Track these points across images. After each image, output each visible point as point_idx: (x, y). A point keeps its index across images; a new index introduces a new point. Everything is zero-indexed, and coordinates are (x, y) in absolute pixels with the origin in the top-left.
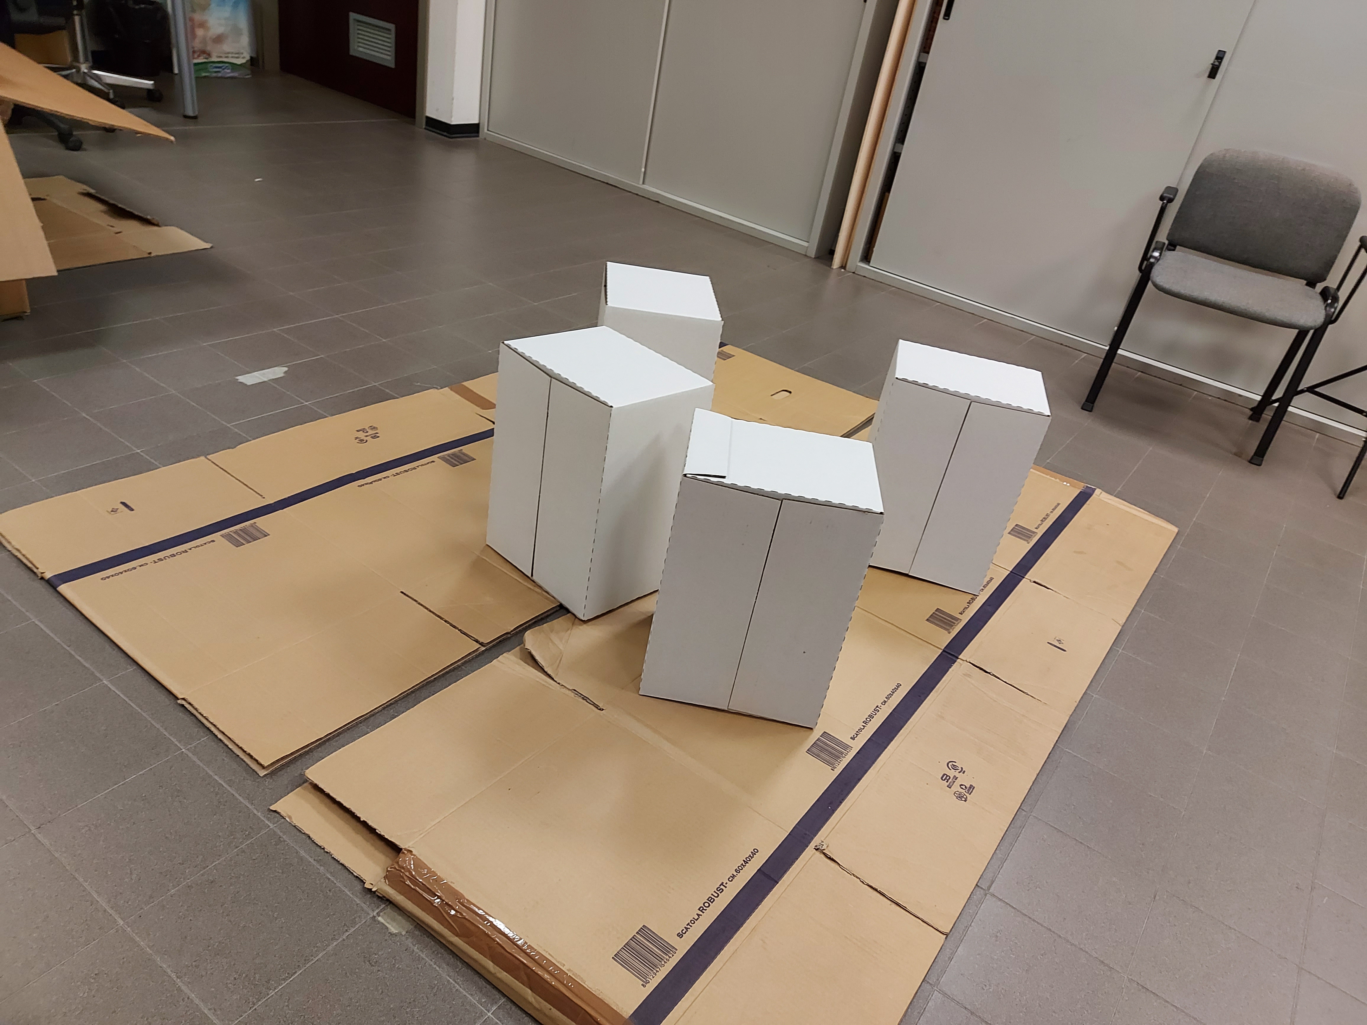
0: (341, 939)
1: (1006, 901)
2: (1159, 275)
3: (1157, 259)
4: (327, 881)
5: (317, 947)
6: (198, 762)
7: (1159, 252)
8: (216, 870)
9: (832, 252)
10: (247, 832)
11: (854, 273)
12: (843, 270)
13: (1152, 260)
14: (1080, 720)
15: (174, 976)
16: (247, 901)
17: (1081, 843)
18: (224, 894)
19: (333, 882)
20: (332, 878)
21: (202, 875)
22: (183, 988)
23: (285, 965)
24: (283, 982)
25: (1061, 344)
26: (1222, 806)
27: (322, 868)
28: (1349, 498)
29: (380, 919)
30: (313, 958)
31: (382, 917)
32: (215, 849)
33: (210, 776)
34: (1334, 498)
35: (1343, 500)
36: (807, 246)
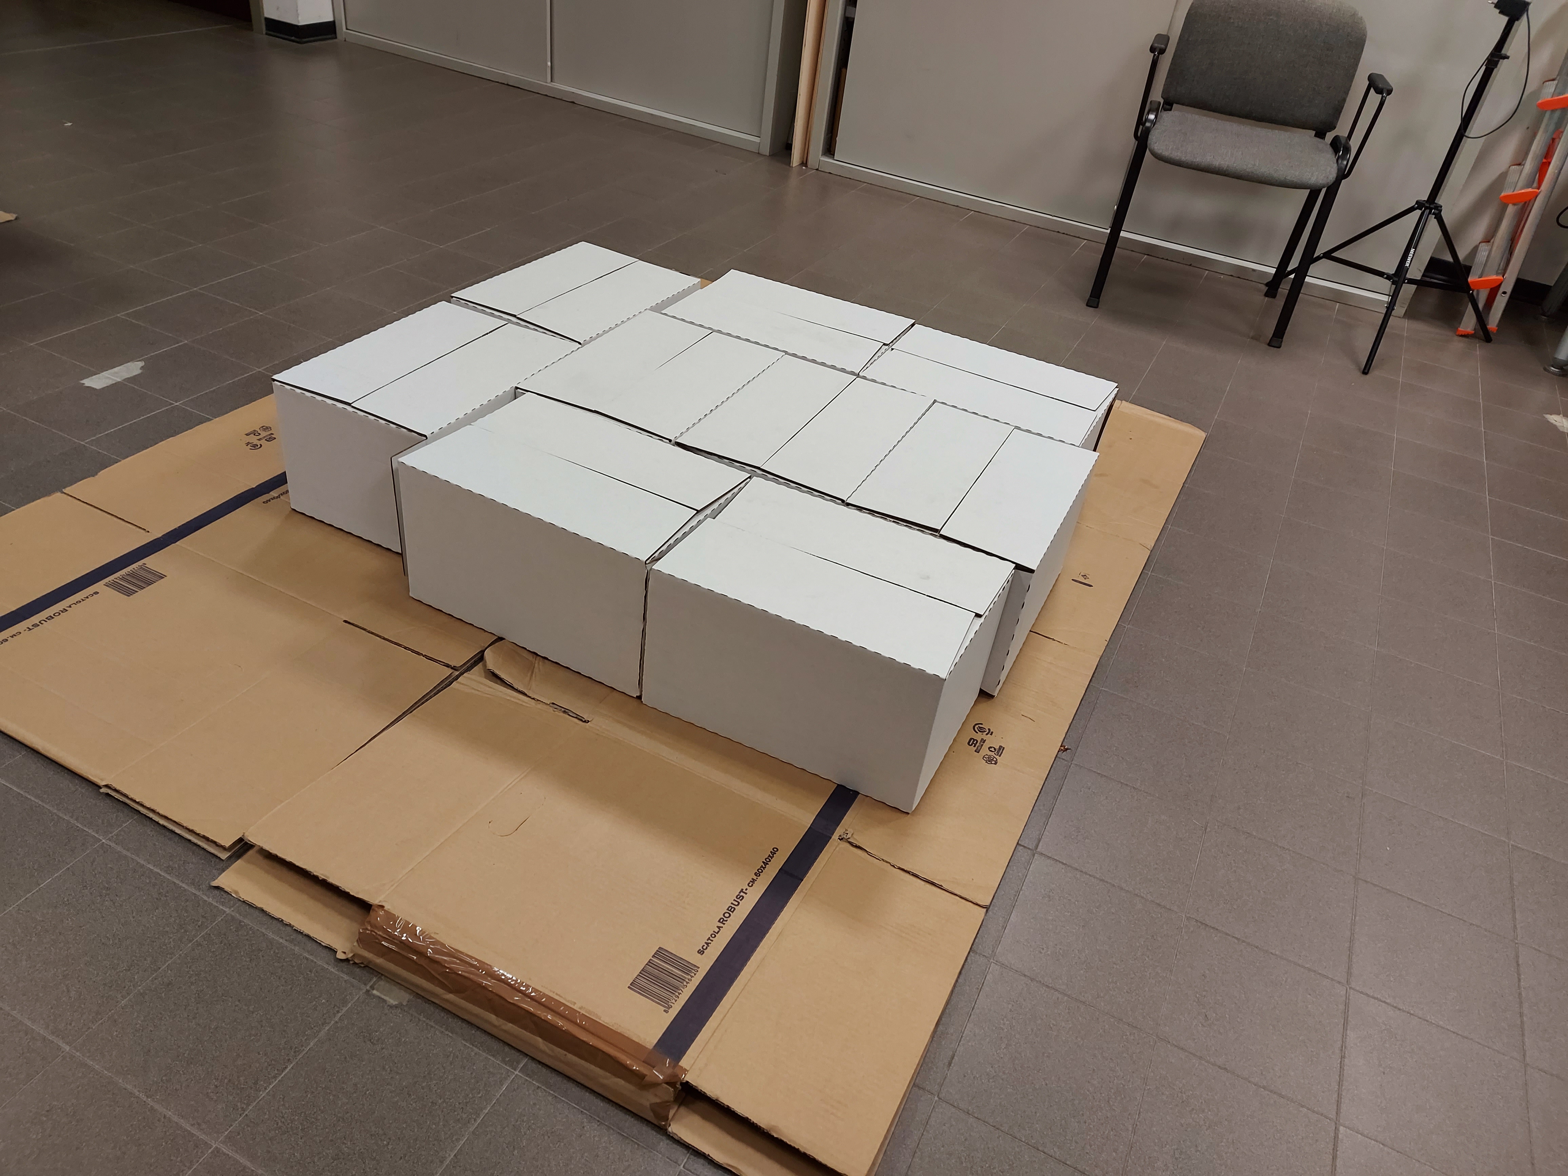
0: (333, 1022)
1: (1055, 858)
2: (1159, 142)
3: (1154, 123)
4: (306, 962)
5: (307, 1035)
6: (125, 852)
7: (1155, 113)
8: (171, 971)
9: (789, 147)
10: (200, 922)
11: (817, 170)
12: (804, 168)
13: (1148, 124)
14: (1114, 655)
15: (142, 1096)
16: (215, 999)
17: (1127, 785)
18: (186, 996)
19: (312, 961)
20: (311, 957)
21: (155, 979)
22: (157, 1106)
23: (273, 1062)
24: (273, 1080)
25: (1058, 232)
26: (1266, 724)
27: (297, 948)
28: (1374, 373)
29: (375, 992)
30: (304, 1048)
31: (377, 990)
32: (164, 947)
33: (142, 866)
34: (1359, 374)
35: (1368, 376)
36: (759, 142)
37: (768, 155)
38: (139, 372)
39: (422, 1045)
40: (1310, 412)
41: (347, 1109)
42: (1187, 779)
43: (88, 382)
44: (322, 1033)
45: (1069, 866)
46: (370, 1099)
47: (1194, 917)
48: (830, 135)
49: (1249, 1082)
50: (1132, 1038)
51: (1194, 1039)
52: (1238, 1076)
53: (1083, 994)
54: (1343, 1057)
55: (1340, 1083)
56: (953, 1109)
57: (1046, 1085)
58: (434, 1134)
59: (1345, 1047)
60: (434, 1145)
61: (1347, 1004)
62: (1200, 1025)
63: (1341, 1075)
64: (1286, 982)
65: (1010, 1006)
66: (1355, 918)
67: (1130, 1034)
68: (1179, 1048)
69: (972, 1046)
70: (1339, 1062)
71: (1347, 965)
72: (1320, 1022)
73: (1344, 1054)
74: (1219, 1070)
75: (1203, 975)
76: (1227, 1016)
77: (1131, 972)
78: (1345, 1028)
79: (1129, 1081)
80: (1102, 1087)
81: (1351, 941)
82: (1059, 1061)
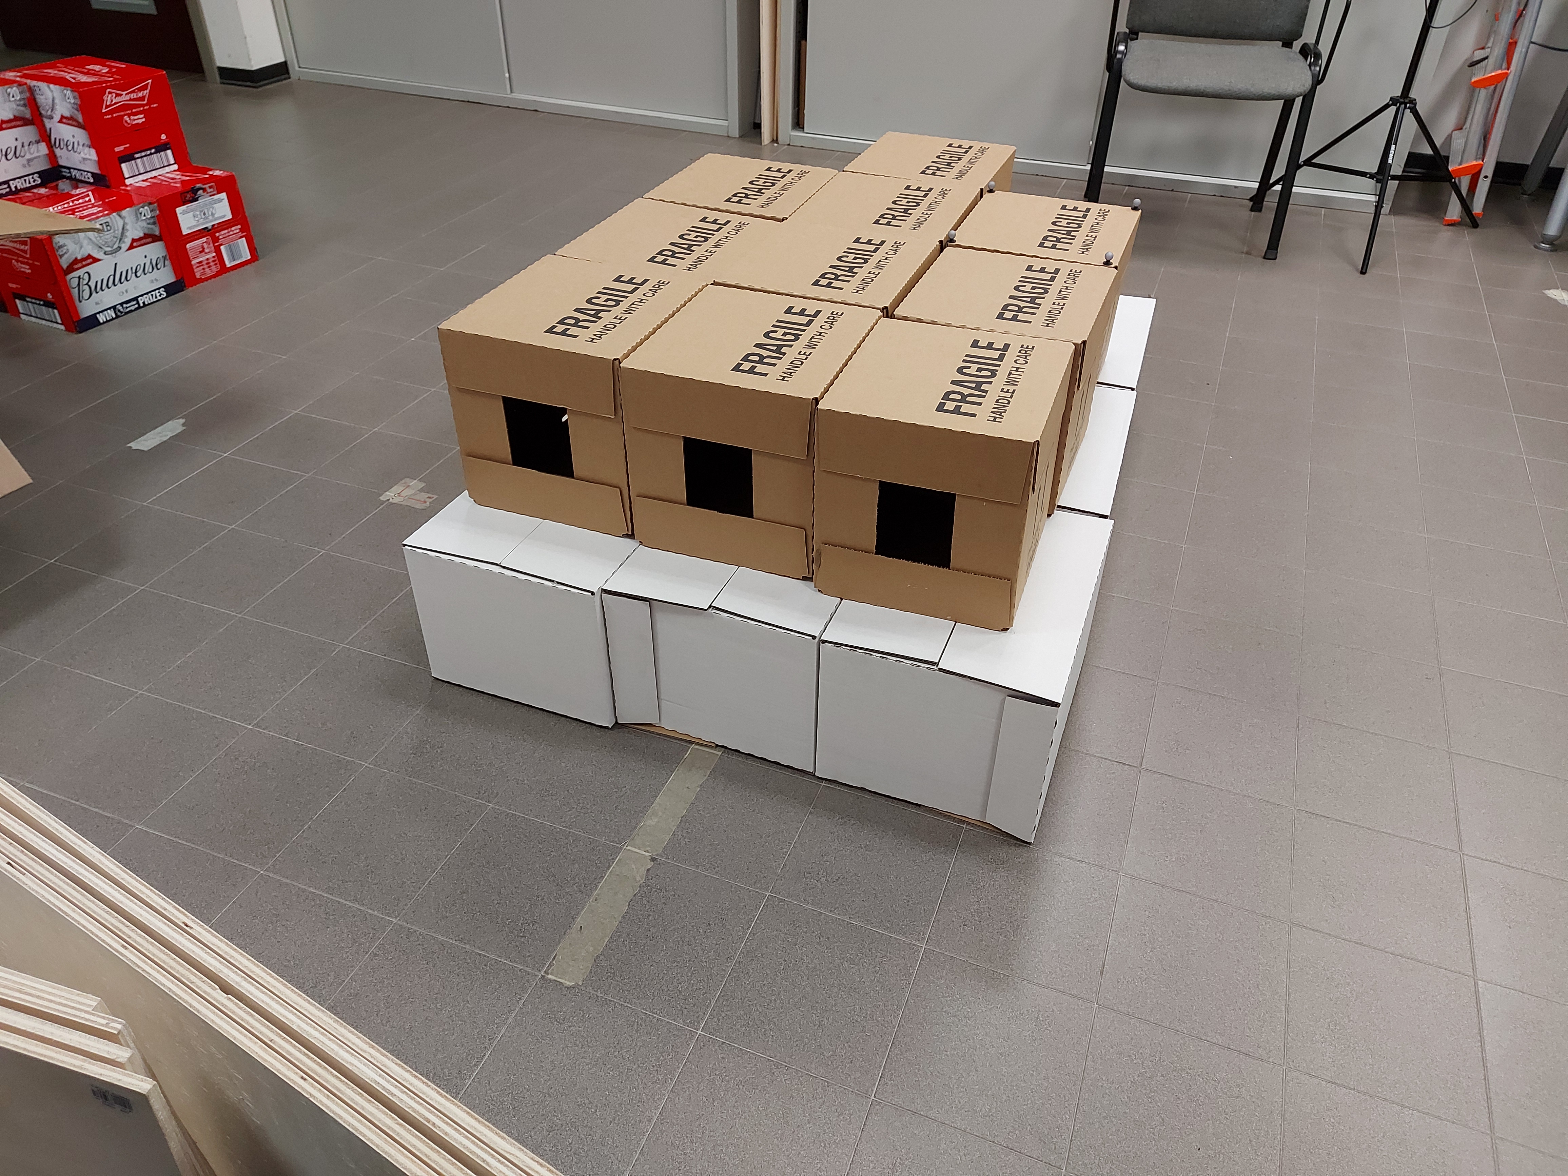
0: (517, 1009)
3: (1124, 54)
4: (479, 957)
5: (497, 1024)
6: (285, 880)
7: (1124, 44)
8: (355, 982)
9: (758, 126)
10: (371, 935)
11: (789, 145)
12: (776, 145)
13: (1119, 56)
16: (403, 1002)
18: (375, 1003)
19: (485, 956)
21: (342, 992)
25: (1037, 175)
29: (550, 976)
30: (496, 1035)
31: (552, 974)
33: (304, 891)
34: (1359, 274)
35: (1367, 275)
36: (727, 125)
37: (738, 136)
38: (182, 428)
39: (606, 1019)
40: (1317, 318)
41: (549, 1085)
42: (1271, 681)
43: (134, 445)
44: (510, 1020)
45: (1175, 778)
46: (569, 1073)
47: (1304, 809)
48: (797, 109)
49: (1386, 952)
50: (1268, 926)
51: (1327, 921)
52: (1375, 948)
53: (1213, 894)
54: (1469, 918)
55: (1471, 943)
56: (1114, 1014)
57: (1197, 979)
58: (636, 1097)
59: (1469, 909)
60: (638, 1106)
61: (1463, 869)
62: (1330, 907)
63: (1470, 935)
64: (1402, 857)
65: (1147, 912)
66: (1455, 789)
67: (1266, 923)
68: (1314, 930)
69: (1119, 954)
70: (1466, 923)
71: (1457, 834)
72: (1441, 889)
73: (1470, 914)
74: (1356, 945)
75: (1323, 861)
76: (1353, 895)
77: (1255, 867)
78: (1466, 892)
79: (1273, 966)
80: (1249, 975)
81: (1456, 810)
82: (1204, 957)
